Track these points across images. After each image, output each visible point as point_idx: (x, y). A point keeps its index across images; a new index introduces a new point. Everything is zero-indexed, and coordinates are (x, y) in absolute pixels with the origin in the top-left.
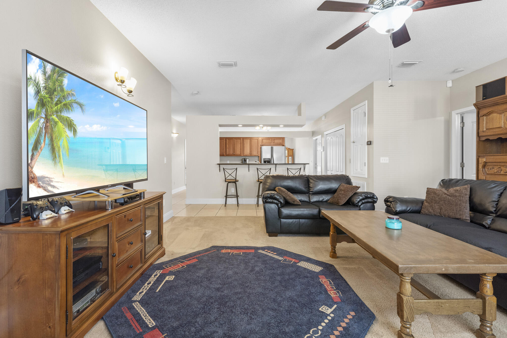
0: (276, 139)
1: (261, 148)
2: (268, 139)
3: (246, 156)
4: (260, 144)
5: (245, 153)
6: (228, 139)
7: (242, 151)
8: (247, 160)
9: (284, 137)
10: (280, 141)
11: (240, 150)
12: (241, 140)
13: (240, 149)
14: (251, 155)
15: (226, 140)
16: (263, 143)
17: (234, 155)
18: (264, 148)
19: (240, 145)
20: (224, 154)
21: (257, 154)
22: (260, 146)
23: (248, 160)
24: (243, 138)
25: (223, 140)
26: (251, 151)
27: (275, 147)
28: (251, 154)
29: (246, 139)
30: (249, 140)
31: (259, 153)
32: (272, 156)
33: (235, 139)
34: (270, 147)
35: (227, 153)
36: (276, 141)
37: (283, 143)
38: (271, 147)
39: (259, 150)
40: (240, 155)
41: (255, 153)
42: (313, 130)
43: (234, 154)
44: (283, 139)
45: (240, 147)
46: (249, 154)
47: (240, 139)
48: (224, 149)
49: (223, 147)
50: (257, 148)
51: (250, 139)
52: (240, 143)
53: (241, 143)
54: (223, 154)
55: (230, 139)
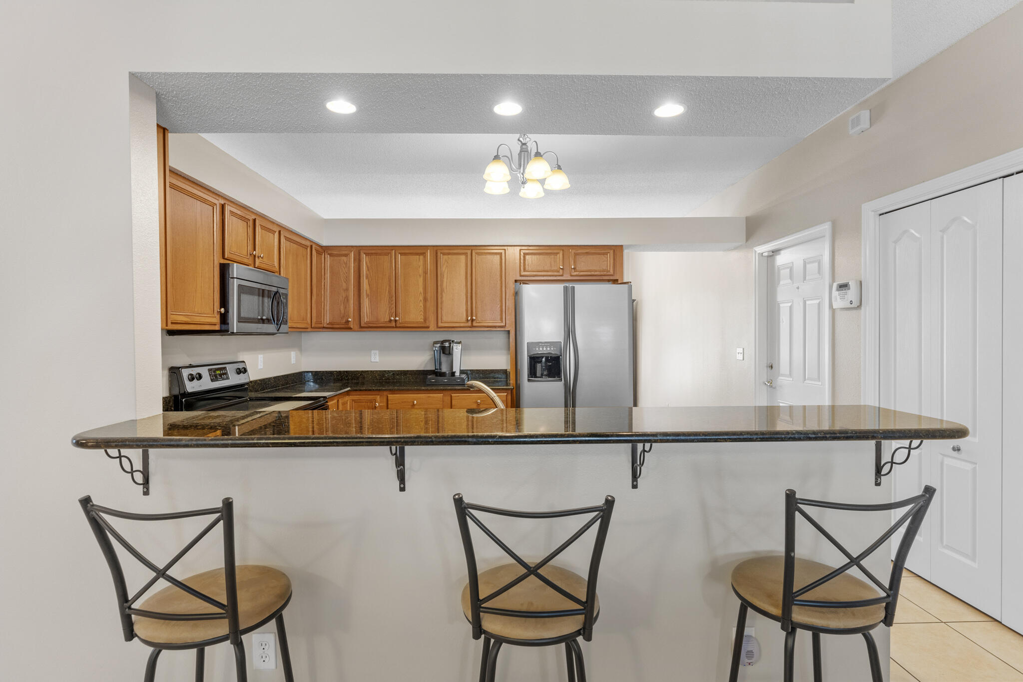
0: (587, 253)
1: (517, 294)
2: (547, 254)
3: (451, 328)
4: (513, 275)
5: (445, 319)
6: (367, 254)
7: (431, 305)
8: (457, 349)
9: (622, 246)
10: (604, 264)
11: (422, 304)
12: (425, 257)
13: (421, 298)
14: (472, 325)
15: (358, 261)
16: (525, 270)
17: (394, 326)
18: (530, 292)
19: (421, 280)
20: (348, 322)
21: (501, 319)
22: (511, 286)
23: (459, 347)
24: (438, 250)
25: (344, 258)
26: (471, 311)
27: (582, 291)
28: (472, 320)
29: (449, 254)
30: (463, 257)
31: (510, 319)
32: (569, 331)
33: (401, 254)
34: (560, 287)
35: (365, 319)
36: (586, 264)
37: (614, 272)
38: (566, 289)
39: (510, 303)
40: (422, 327)
41: (489, 315)
42: (749, 213)
43: (396, 321)
44: (617, 251)
45: (421, 290)
46: (464, 319)
47: (424, 254)
48: (348, 300)
49: (347, 290)
50: (499, 292)
51: (466, 254)
52: (421, 271)
53: (425, 273)
54: (344, 321)
55: (376, 254)
